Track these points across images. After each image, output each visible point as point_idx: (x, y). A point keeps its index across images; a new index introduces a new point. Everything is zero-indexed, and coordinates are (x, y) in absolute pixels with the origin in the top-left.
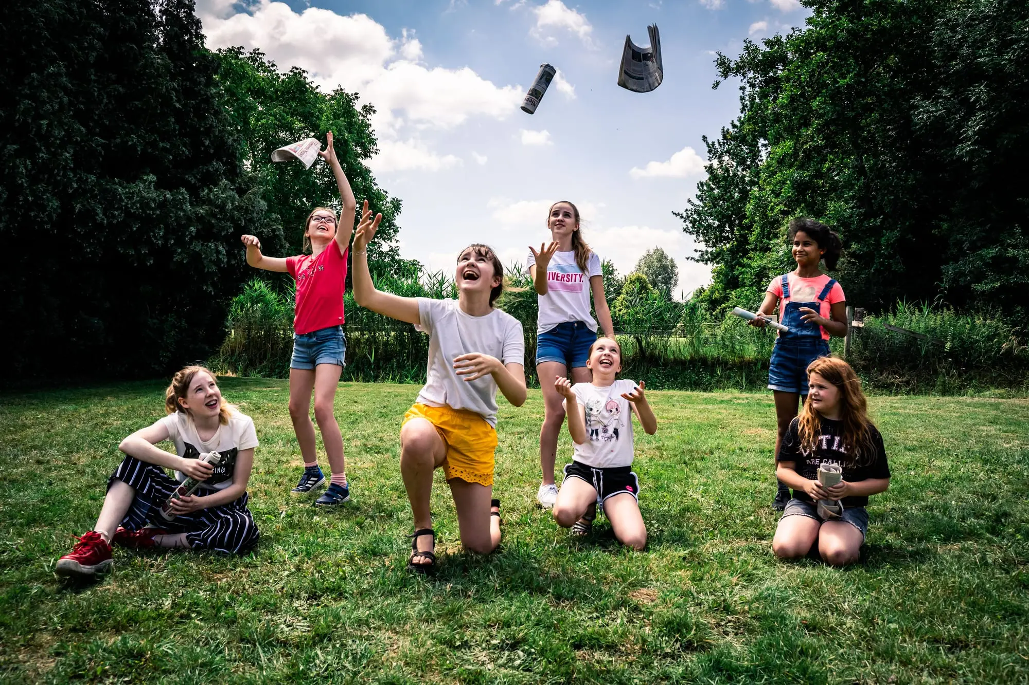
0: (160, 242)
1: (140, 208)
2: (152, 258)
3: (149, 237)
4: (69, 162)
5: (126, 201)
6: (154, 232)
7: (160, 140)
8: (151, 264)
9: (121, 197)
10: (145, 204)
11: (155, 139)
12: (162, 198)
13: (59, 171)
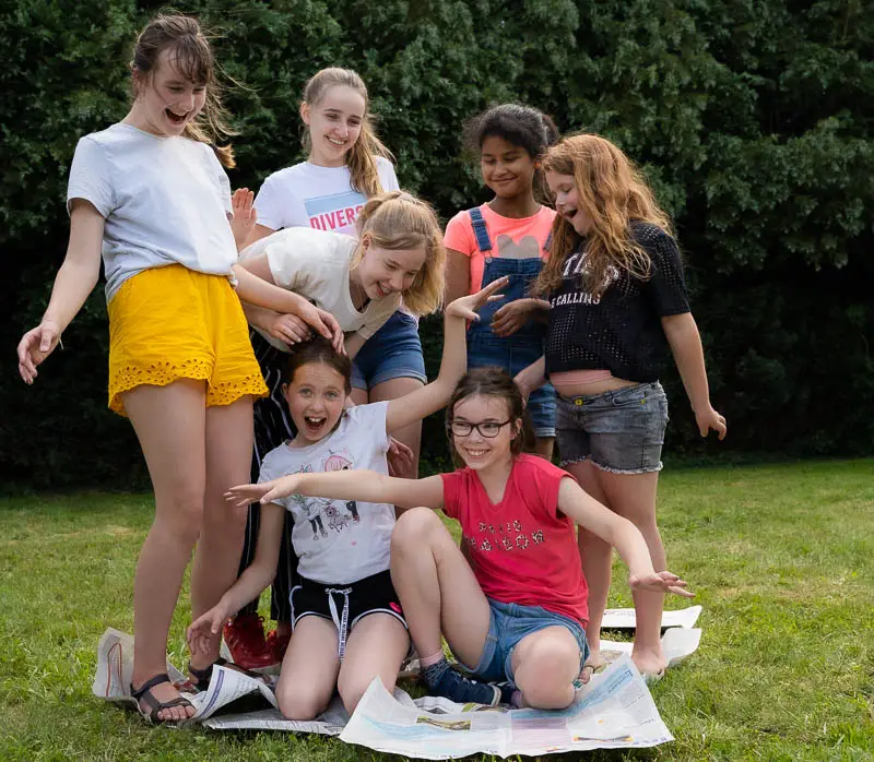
0: (855, 228)
1: (814, 176)
2: (846, 256)
3: (835, 221)
4: (694, 121)
5: (788, 168)
6: (843, 212)
7: (860, 58)
8: (844, 267)
9: (781, 164)
10: (822, 168)
11: (851, 58)
12: (852, 153)
13: (678, 138)
